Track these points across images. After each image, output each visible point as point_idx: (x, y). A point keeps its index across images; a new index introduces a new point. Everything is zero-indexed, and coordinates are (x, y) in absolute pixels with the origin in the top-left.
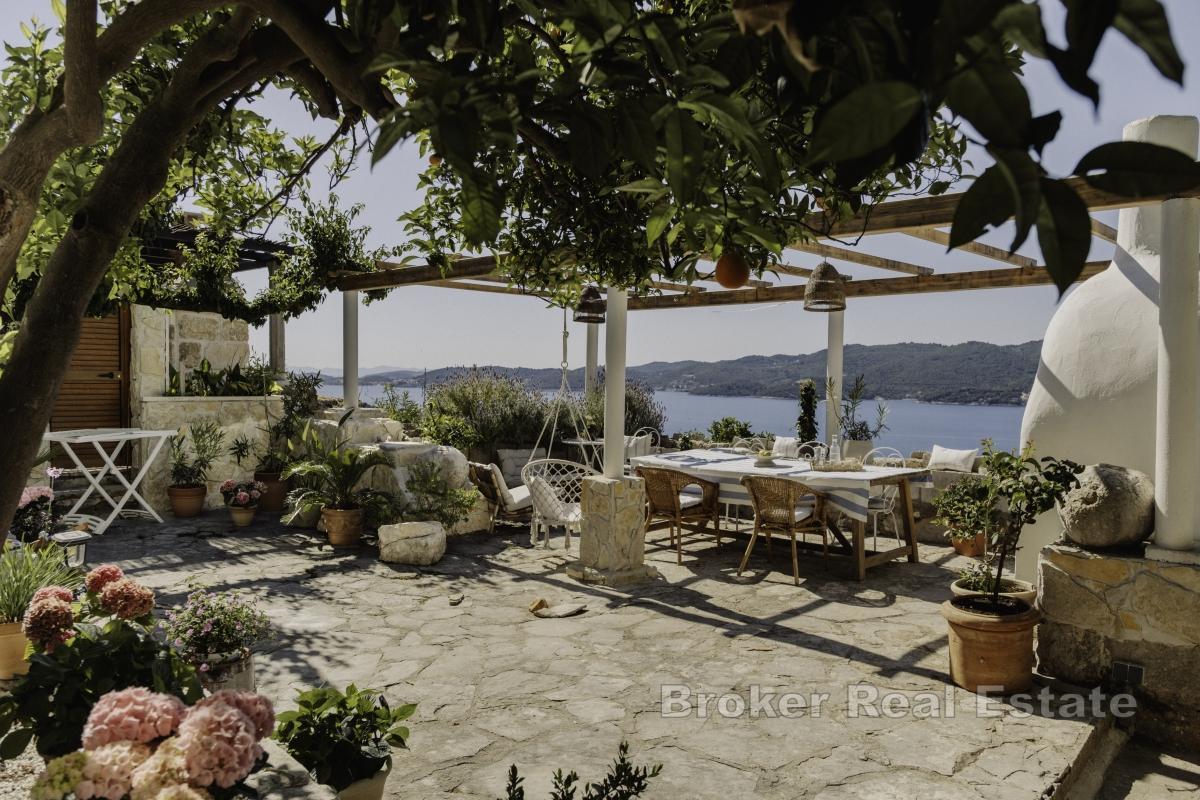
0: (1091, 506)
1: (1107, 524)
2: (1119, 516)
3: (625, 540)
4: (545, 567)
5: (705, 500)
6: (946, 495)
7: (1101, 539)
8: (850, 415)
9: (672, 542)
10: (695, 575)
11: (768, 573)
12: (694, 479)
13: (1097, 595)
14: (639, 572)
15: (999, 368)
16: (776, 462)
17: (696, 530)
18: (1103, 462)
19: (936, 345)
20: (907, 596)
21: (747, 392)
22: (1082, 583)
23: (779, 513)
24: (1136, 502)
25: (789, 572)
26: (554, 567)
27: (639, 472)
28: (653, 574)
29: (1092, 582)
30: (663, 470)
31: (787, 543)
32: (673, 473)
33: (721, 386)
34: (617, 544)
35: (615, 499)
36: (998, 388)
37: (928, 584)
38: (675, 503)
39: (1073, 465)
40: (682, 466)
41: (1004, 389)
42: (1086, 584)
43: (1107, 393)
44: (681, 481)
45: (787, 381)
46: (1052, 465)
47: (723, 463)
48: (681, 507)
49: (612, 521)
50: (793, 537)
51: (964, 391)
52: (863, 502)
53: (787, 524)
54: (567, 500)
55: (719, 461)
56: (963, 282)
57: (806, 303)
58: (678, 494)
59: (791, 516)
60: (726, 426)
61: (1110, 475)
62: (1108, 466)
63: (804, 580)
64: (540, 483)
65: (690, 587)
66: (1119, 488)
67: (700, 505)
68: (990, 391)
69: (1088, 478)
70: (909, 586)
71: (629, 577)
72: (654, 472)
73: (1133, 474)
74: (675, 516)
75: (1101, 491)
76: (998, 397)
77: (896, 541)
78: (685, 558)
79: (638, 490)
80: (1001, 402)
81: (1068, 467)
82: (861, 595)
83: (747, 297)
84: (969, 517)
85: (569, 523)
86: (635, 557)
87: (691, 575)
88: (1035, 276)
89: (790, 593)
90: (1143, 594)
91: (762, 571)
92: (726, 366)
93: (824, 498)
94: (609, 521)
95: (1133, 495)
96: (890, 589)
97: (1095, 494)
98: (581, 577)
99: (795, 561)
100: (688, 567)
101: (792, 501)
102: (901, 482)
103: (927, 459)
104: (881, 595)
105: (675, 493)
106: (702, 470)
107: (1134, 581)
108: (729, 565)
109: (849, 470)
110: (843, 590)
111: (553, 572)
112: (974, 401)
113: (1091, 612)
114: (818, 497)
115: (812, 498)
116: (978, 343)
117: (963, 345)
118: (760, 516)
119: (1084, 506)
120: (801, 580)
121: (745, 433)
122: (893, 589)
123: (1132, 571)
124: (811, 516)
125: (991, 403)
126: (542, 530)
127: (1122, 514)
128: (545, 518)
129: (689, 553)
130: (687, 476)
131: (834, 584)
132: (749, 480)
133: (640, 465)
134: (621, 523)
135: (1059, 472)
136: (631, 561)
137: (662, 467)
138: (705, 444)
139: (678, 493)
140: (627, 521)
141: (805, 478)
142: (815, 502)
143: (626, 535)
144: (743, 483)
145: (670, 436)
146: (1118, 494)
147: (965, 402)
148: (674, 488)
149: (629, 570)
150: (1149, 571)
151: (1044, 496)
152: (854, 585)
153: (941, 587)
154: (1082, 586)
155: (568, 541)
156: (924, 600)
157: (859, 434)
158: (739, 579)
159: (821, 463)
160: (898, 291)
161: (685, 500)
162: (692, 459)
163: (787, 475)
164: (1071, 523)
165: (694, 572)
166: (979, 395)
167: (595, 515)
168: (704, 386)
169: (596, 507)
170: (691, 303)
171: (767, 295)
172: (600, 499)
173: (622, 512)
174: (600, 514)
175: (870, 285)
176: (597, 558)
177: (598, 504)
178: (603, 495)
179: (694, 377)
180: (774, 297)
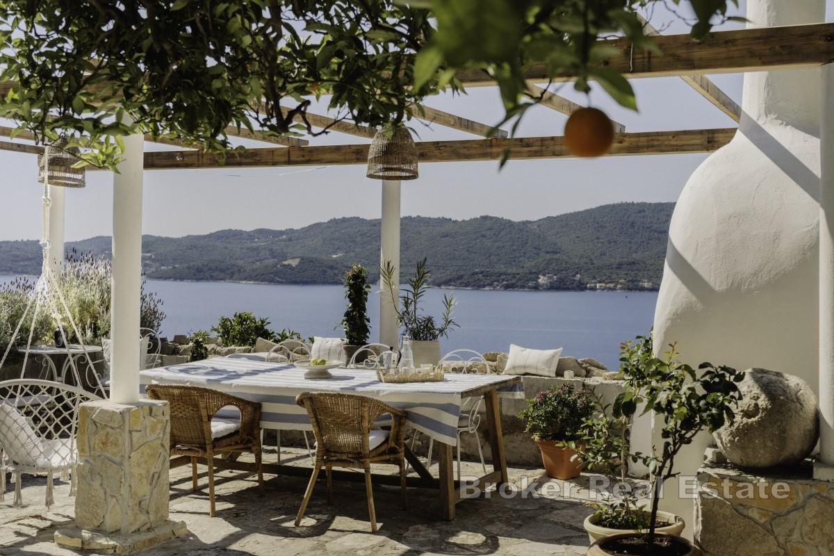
0: (753, 419)
1: (772, 441)
2: (784, 431)
3: (144, 489)
4: (18, 534)
5: (244, 425)
6: (535, 405)
7: (763, 457)
8: (411, 308)
9: (195, 484)
10: (238, 529)
11: (333, 518)
12: (230, 399)
13: (763, 525)
14: (164, 532)
15: (515, 247)
16: (333, 372)
17: (222, 465)
18: (756, 367)
19: (446, 219)
20: (510, 536)
21: (222, 275)
22: (745, 512)
23: (346, 439)
24: (801, 413)
25: (362, 515)
26: (34, 533)
27: (153, 391)
28: (181, 533)
29: (755, 510)
30: (190, 388)
31: (360, 477)
32: (203, 392)
33: (189, 268)
34: (133, 494)
35: (130, 432)
36: (514, 270)
37: (530, 518)
38: (204, 431)
39: (732, 372)
40: (208, 380)
41: (520, 271)
42: (750, 514)
43: (750, 284)
44: (213, 403)
45: (271, 261)
46: (709, 372)
47: (261, 375)
48: (213, 437)
49: (126, 463)
50: (367, 470)
51: (477, 273)
52: (451, 420)
53: (359, 453)
54: (49, 436)
55: (255, 373)
56: (544, 148)
57: (369, 168)
58: (209, 421)
59: (363, 444)
60: (241, 323)
61: (770, 382)
62: (763, 371)
63: (381, 524)
64: (8, 414)
65: (235, 547)
66: (782, 398)
67: (236, 432)
68: (505, 274)
69: (747, 387)
70: (508, 522)
71: (150, 541)
72: (176, 392)
73: (793, 381)
74: (205, 450)
75: (763, 402)
76: (514, 281)
77: (480, 466)
78: (220, 506)
79: (161, 417)
80: (517, 286)
81: (727, 375)
82: (453, 540)
83: (277, 159)
84: (599, 437)
85: (52, 470)
86: (157, 511)
87: (233, 529)
88: (625, 144)
89: (369, 544)
90: (814, 521)
91: (324, 517)
92: (193, 243)
93: (401, 418)
94: (121, 464)
95: (799, 405)
96: (488, 528)
97: (756, 405)
98: (80, 546)
99: (371, 501)
100: (226, 519)
101: (366, 424)
102: (488, 393)
103: (503, 360)
104: (479, 538)
105: (205, 419)
106: (238, 386)
107: (803, 507)
108: (279, 511)
109: (427, 381)
110: (434, 535)
111: (31, 541)
112: (488, 285)
113: (757, 547)
114: (396, 415)
115: (388, 418)
116: (491, 218)
117: (476, 219)
118: (322, 445)
119: (745, 420)
120: (379, 525)
121: (261, 331)
122: (493, 529)
123: (801, 495)
124: (386, 441)
125: (507, 287)
126: (13, 480)
127: (787, 428)
128: (16, 463)
129: (221, 498)
130: (222, 395)
131: (420, 527)
132: (308, 399)
133: (154, 382)
134: (139, 465)
135: (717, 380)
136: (152, 517)
137: (188, 385)
138: (219, 348)
139: (210, 418)
140: (146, 462)
141: (378, 392)
142: (391, 422)
143: (144, 481)
144: (301, 403)
145: (170, 339)
146: (782, 404)
147: (478, 286)
148: (204, 413)
149: (149, 530)
150: (818, 494)
151: (714, 411)
152: (444, 527)
153: (546, 521)
154: (745, 516)
155: (49, 493)
156: (532, 540)
157: (423, 332)
158: (298, 530)
159: (392, 371)
160: (467, 157)
161: (218, 427)
162: (215, 371)
163: (353, 389)
164: (730, 441)
165: (236, 525)
166: (494, 278)
167: (100, 456)
168: (165, 268)
169: (101, 445)
170: (200, 162)
171: (303, 156)
172: (108, 433)
173: (140, 450)
174: (108, 455)
175: (433, 148)
176: (104, 517)
177: (104, 440)
178: (112, 428)
179: (153, 256)
180: (312, 159)
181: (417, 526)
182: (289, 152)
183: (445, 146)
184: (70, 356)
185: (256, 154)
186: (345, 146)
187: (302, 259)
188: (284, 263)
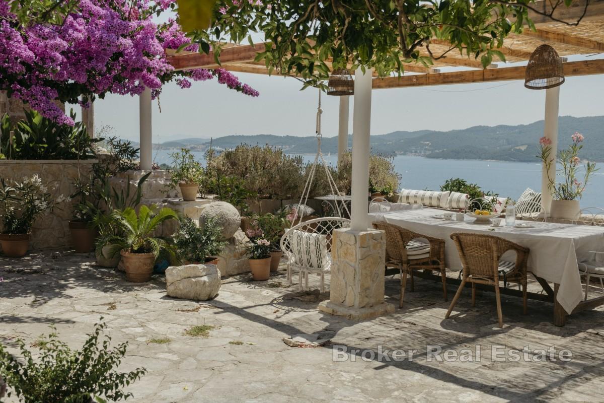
3: (368, 282)
14: (380, 309)
33: (452, 151)
34: (361, 286)
35: (360, 248)
45: (507, 147)
57: (525, 81)
71: (371, 314)
79: (379, 241)
86: (376, 297)
98: (331, 313)
136: (373, 300)
140: (370, 267)
143: (369, 278)
167: (343, 261)
168: (438, 151)
169: (344, 255)
170: (427, 82)
171: (493, 75)
172: (348, 248)
173: (366, 259)
174: (347, 260)
175: (583, 66)
176: (345, 297)
177: (346, 252)
178: (350, 245)
179: (430, 144)
180: (499, 77)
181: (546, 323)
182: (483, 72)
183: (592, 64)
184: (343, 202)
185: (462, 75)
186: (521, 67)
187: (529, 145)
188: (516, 148)
